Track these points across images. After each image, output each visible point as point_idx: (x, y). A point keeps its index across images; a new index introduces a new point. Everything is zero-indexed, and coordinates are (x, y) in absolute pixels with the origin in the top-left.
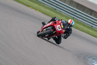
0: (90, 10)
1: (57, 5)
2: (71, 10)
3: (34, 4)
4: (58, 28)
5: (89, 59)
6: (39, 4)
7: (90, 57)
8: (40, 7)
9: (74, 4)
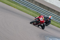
0: (48, 7)
1: (27, 4)
2: (36, 7)
3: (13, 4)
4: (41, 19)
5: (47, 37)
6: (16, 4)
7: (48, 36)
8: (17, 6)
9: (38, 4)
